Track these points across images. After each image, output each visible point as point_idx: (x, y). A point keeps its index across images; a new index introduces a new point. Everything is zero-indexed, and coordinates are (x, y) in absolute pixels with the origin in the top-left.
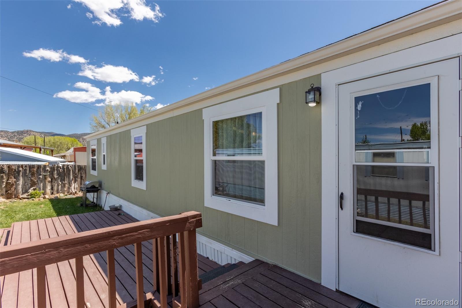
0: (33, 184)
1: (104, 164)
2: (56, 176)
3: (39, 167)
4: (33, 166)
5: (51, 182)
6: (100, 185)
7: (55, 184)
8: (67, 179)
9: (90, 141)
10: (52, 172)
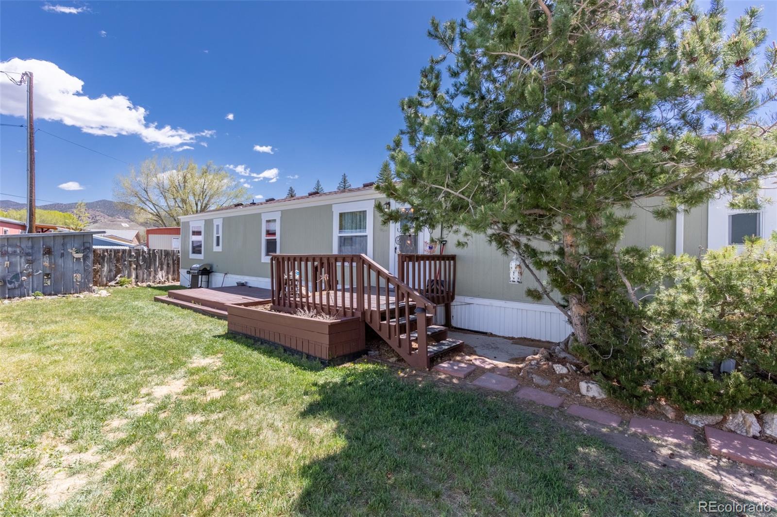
0: (118, 271)
1: (218, 245)
2: (141, 263)
3: (124, 251)
4: (118, 251)
5: (136, 269)
6: (211, 267)
7: (140, 272)
8: (152, 267)
9: (188, 222)
10: (137, 257)
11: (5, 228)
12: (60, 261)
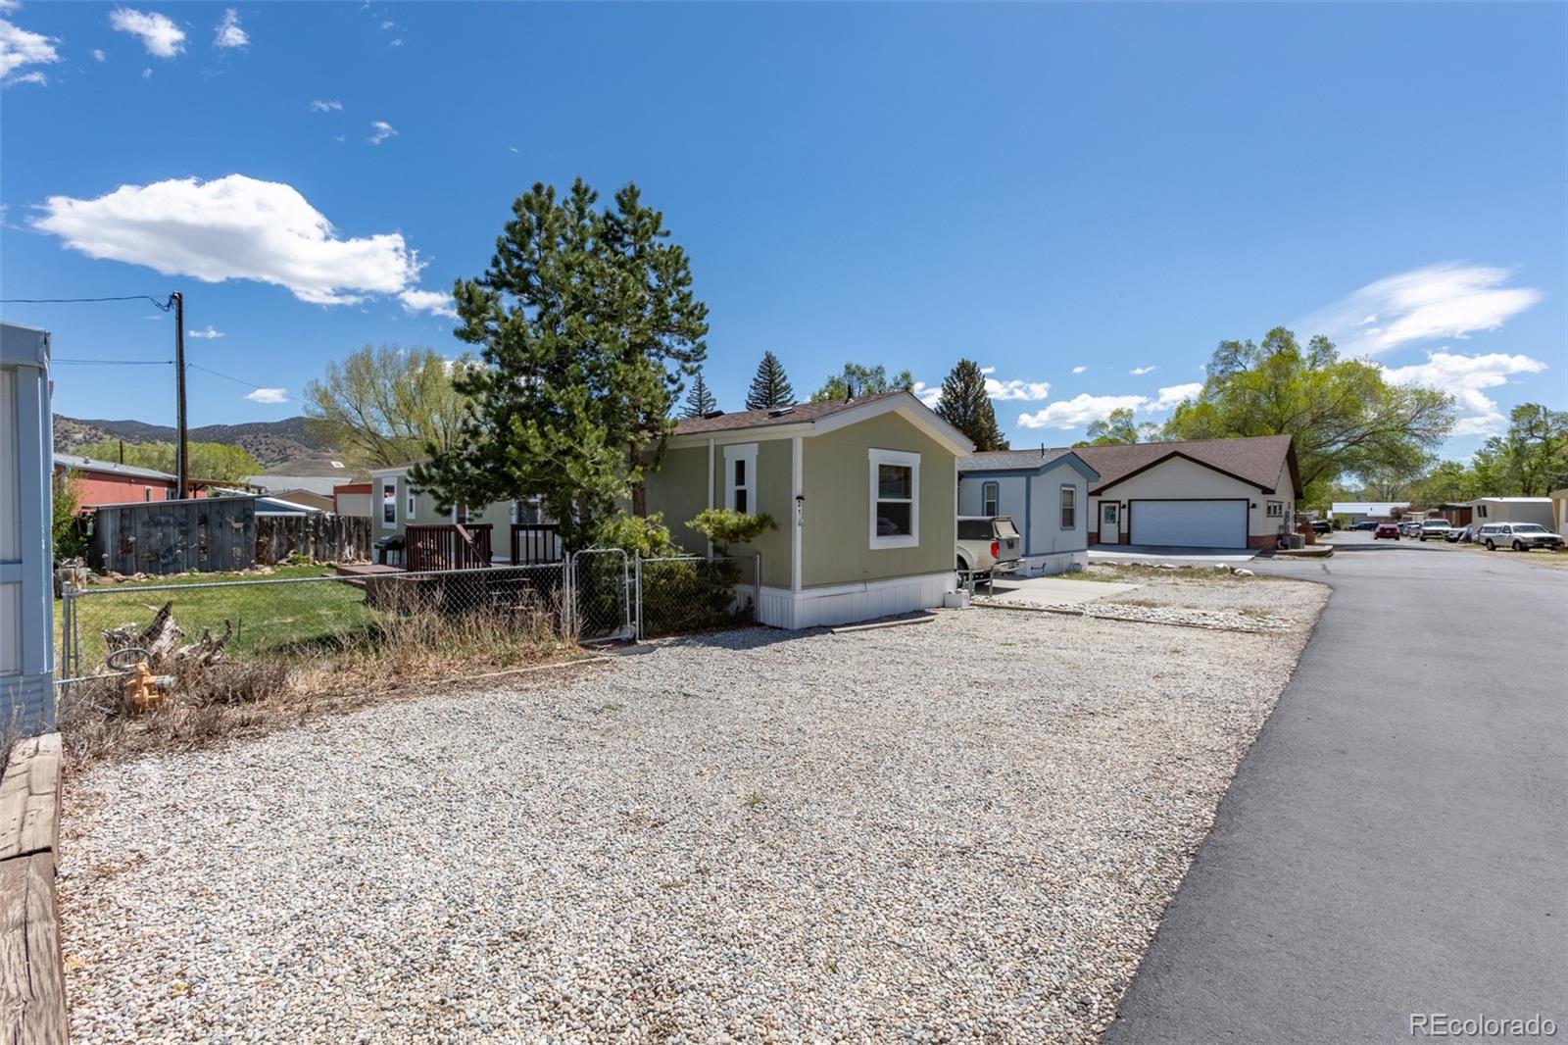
0: (291, 546)
1: (411, 510)
2: (322, 535)
3: (298, 518)
4: (291, 518)
5: (315, 543)
7: (321, 547)
8: (337, 540)
9: (380, 479)
10: (316, 527)
11: (147, 487)
12: (217, 532)
